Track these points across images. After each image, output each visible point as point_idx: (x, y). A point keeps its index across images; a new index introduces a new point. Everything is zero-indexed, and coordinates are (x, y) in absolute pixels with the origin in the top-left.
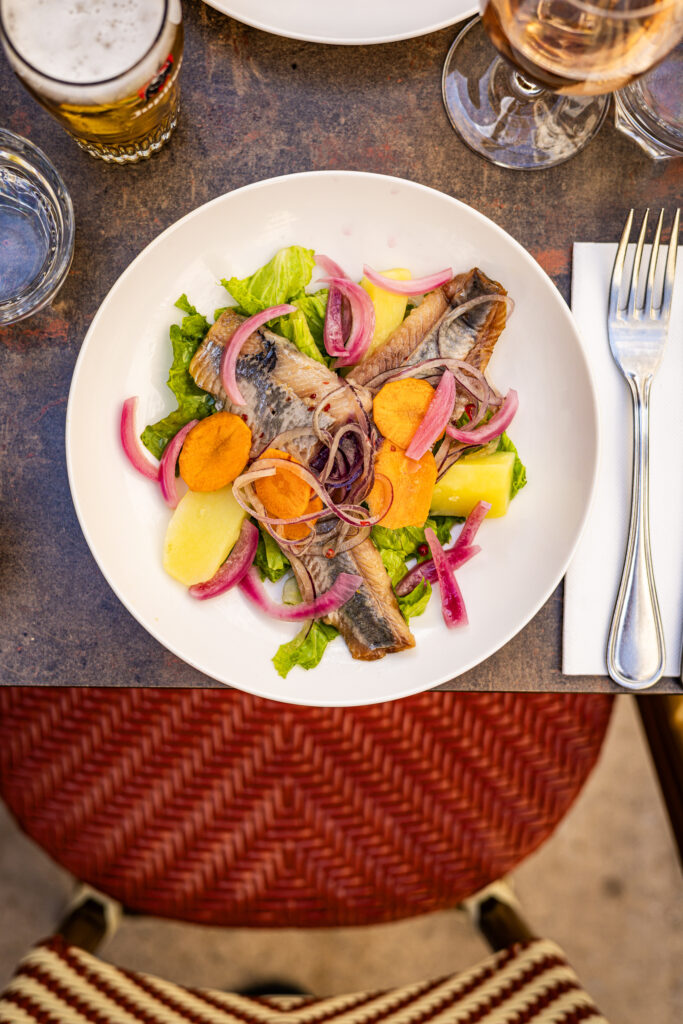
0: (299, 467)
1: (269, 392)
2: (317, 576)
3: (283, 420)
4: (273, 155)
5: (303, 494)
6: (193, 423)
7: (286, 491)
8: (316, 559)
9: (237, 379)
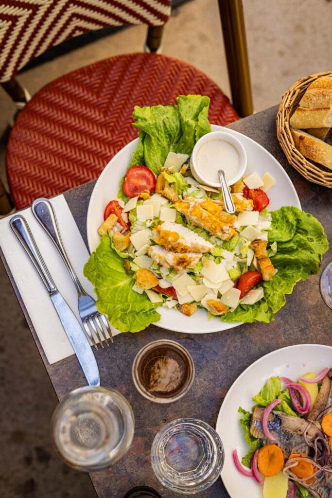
0: (306, 458)
1: (283, 433)
2: (322, 494)
3: (292, 442)
4: (239, 344)
5: (310, 467)
6: (257, 451)
7: (303, 467)
8: (320, 488)
9: (270, 432)
